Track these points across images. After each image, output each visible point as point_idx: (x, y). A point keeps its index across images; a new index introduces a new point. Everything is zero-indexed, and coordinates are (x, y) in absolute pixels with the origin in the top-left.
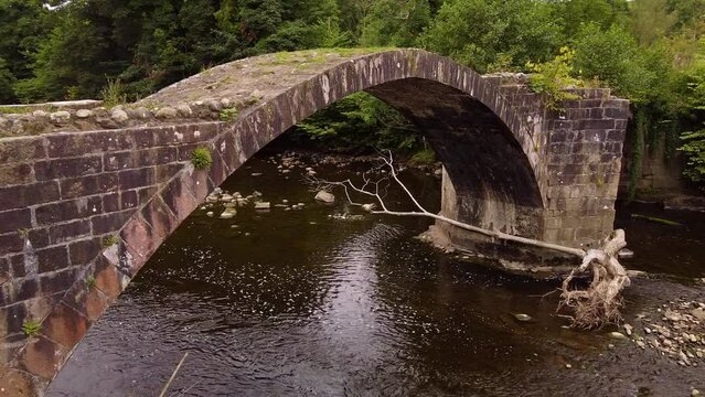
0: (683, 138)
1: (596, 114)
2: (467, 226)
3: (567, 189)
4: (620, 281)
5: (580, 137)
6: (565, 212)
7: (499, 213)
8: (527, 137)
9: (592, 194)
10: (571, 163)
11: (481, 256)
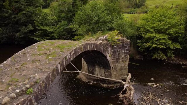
0: (138, 42)
1: (123, 45)
2: (91, 75)
3: (117, 64)
4: (133, 91)
5: (119, 51)
6: (117, 70)
7: (99, 71)
8: (108, 54)
9: (123, 65)
10: (118, 58)
11: (95, 82)
